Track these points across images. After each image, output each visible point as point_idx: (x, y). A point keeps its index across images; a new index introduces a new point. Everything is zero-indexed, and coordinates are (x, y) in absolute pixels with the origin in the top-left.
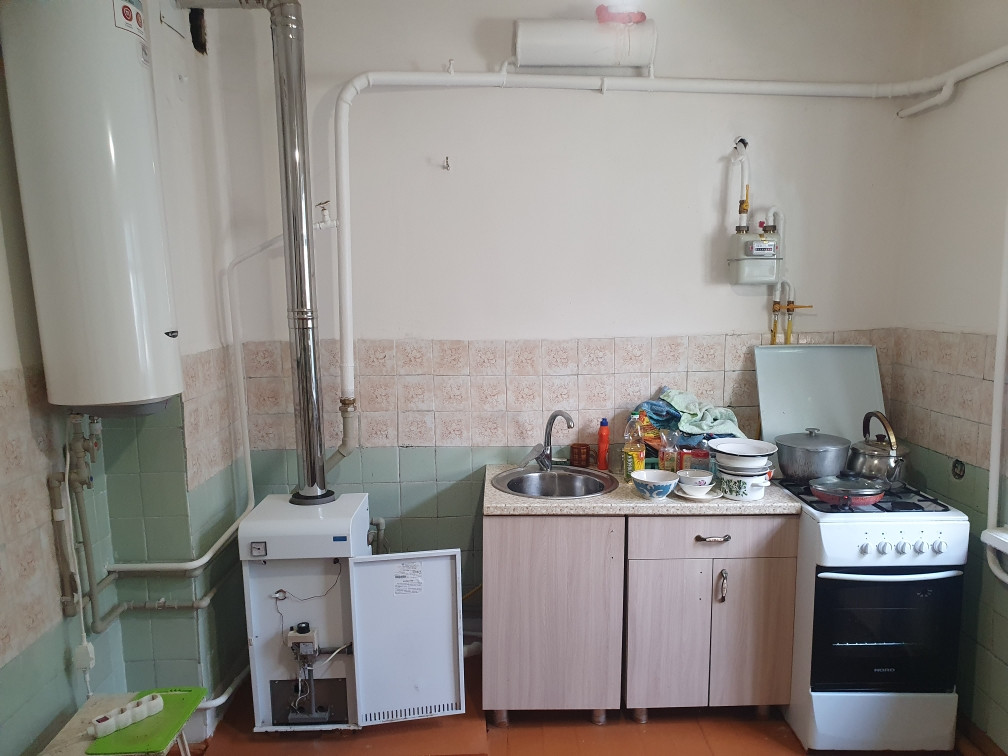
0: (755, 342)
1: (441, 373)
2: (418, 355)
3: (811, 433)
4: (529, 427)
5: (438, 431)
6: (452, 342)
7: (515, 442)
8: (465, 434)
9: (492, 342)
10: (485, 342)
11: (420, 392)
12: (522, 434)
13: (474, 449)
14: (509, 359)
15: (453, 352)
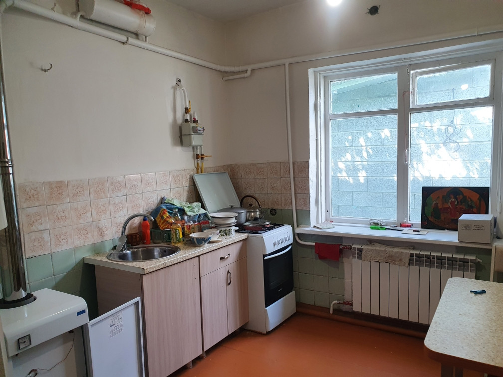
0: (192, 173)
1: (52, 203)
2: (35, 193)
3: (232, 207)
4: (105, 229)
5: (53, 243)
6: (58, 182)
7: (98, 240)
8: (70, 241)
9: (81, 180)
10: (77, 181)
11: (38, 218)
12: (101, 234)
13: (75, 249)
14: (91, 190)
15: (58, 189)
